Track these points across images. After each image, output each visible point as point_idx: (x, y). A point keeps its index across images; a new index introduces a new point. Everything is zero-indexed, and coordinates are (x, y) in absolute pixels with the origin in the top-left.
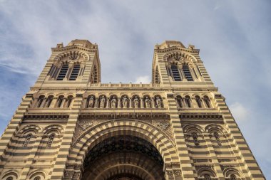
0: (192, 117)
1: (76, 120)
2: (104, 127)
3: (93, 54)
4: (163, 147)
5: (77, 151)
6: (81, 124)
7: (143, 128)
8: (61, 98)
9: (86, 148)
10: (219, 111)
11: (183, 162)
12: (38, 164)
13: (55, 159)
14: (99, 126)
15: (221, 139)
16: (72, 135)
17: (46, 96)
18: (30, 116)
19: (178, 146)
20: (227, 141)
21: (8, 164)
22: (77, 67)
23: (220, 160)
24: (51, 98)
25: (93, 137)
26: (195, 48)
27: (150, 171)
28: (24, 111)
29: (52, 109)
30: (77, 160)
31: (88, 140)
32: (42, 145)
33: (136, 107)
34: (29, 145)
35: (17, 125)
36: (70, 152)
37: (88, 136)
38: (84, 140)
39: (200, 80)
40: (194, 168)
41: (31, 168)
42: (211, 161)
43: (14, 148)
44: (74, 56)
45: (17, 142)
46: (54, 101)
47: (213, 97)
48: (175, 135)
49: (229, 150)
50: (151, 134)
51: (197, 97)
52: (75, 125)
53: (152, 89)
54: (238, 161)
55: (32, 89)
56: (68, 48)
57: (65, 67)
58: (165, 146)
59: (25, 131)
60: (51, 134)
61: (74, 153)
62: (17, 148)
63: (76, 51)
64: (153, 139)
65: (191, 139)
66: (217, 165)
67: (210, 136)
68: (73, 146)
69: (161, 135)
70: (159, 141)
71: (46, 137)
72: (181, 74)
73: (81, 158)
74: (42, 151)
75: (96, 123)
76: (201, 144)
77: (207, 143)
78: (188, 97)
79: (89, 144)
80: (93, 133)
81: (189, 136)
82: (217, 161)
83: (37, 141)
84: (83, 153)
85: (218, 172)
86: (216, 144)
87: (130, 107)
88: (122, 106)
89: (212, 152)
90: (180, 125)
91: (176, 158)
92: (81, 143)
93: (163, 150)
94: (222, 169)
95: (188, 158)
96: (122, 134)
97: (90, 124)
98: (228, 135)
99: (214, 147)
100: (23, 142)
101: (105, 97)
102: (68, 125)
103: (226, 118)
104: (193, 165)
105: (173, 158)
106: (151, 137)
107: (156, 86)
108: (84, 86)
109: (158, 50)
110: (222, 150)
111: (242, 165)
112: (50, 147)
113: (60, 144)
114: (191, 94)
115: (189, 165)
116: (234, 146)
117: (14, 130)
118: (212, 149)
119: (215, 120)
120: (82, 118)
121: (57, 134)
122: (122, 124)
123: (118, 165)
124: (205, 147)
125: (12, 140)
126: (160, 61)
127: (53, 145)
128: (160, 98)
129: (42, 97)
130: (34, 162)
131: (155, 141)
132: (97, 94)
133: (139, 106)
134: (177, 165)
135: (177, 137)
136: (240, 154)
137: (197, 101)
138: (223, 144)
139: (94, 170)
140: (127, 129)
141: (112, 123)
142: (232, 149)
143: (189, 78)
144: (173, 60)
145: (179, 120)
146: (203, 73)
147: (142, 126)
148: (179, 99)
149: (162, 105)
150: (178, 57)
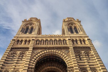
0: (78, 48)
1: (32, 49)
2: (43, 52)
3: (38, 23)
4: (67, 60)
5: (33, 62)
6: (34, 51)
8: (26, 41)
9: (36, 61)
10: (89, 45)
11: (75, 66)
12: (17, 67)
13: (24, 65)
14: (41, 52)
15: (90, 57)
16: (30, 56)
17: (20, 40)
18: (14, 48)
19: (73, 60)
20: (92, 58)
21: (5, 67)
22: (32, 28)
23: (90, 65)
24: (22, 41)
26: (79, 20)
27: (61, 70)
28: (12, 46)
29: (23, 45)
30: (32, 65)
31: (37, 58)
32: (18, 60)
34: (14, 60)
35: (8, 52)
36: (30, 62)
37: (37, 56)
38: (35, 58)
39: (81, 33)
40: (79, 69)
41: (14, 69)
42: (86, 66)
43: (8, 61)
44: (31, 24)
45: (9, 58)
46: (23, 42)
47: (87, 40)
49: (93, 61)
50: (62, 55)
51: (80, 40)
52: (31, 51)
53: (62, 37)
54: (97, 66)
55: (15, 37)
56: (29, 21)
57: (27, 28)
58: (68, 60)
59: (12, 54)
60: (22, 55)
61: (31, 63)
62: (9, 61)
63: (32, 22)
64: (63, 57)
65: (78, 57)
66: (88, 67)
67: (86, 56)
68: (31, 60)
69: (66, 55)
70: (65, 58)
71: (20, 56)
72: (74, 30)
73: (34, 64)
74: (19, 62)
75: (40, 51)
76: (82, 59)
77: (84, 59)
78: (76, 40)
79: (37, 59)
80: (39, 55)
81: (77, 56)
82: (88, 66)
83: (17, 58)
84: (35, 63)
85: (89, 70)
86: (88, 59)
87: (53, 44)
89: (86, 62)
90: (73, 51)
91: (72, 65)
92: (34, 58)
93: (67, 61)
94: (91, 69)
95: (77, 65)
96: (50, 55)
97: (38, 51)
98: (93, 55)
99: (87, 60)
100: (11, 59)
101: (43, 40)
102: (29, 51)
103: (92, 48)
104: (79, 67)
105: (71, 65)
106: (62, 56)
107: (64, 36)
108: (35, 36)
109: (64, 21)
110: (90, 61)
111: (99, 67)
112: (22, 60)
113: (26, 59)
114: (78, 39)
115: (77, 67)
116: (95, 60)
117: (7, 54)
118: (86, 61)
119: (87, 49)
120: (34, 49)
121: (24, 55)
122: (50, 51)
123: (49, 67)
124: (84, 60)
125: (7, 58)
126: (65, 26)
127: (23, 60)
129: (18, 41)
130: (16, 66)
131: (63, 58)
132: (40, 39)
133: (57, 44)
134: (72, 67)
135: (72, 56)
136: (98, 63)
137: (80, 42)
138: (91, 59)
139: (39, 69)
140: (52, 53)
141: (46, 51)
142: (95, 61)
143: (77, 32)
144: (70, 25)
145: (73, 49)
146: (82, 30)
147: (58, 52)
148: (73, 41)
149: (66, 43)
150: (72, 24)
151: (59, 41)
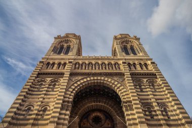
0: (138, 74)
1: (68, 76)
2: (85, 80)
3: (78, 41)
4: (121, 92)
5: (70, 93)
6: (71, 78)
7: (108, 81)
8: (59, 64)
9: (74, 92)
10: (154, 71)
11: (134, 100)
12: (46, 100)
13: (56, 97)
14: (82, 79)
15: (156, 87)
16: (66, 84)
17: (51, 62)
18: (41, 73)
19: (130, 91)
20: (160, 89)
21: (28, 100)
22: (69, 48)
23: (156, 99)
24: (54, 64)
25: (79, 85)
26: (137, 37)
28: (39, 70)
29: (55, 69)
30: (69, 98)
31: (76, 87)
33: (104, 69)
34: (41, 90)
35: (34, 78)
36: (65, 93)
37: (76, 85)
38: (73, 87)
39: (141, 54)
40: (141, 104)
41: (42, 102)
42: (151, 100)
43: (32, 91)
44: (67, 42)
45: (34, 88)
46: (56, 66)
47: (150, 63)
48: (128, 85)
49: (161, 93)
50: (113, 84)
51: (140, 64)
52: (68, 78)
53: (113, 59)
54: (167, 100)
55: (43, 58)
56: (64, 37)
57: (62, 48)
58: (122, 91)
59: (39, 82)
60: (54, 83)
61: (67, 94)
62: (34, 91)
63: (68, 39)
64: (115, 87)
65: (138, 87)
66: (154, 102)
67: (150, 85)
68: (67, 90)
69: (119, 85)
70: (118, 88)
71: (51, 85)
72: (130, 51)
73: (72, 97)
74: (49, 93)
75: (80, 78)
76: (144, 90)
77: (148, 90)
78: (134, 64)
79: (76, 89)
80: (79, 83)
81: (137, 85)
82: (154, 100)
83: (46, 87)
84: (73, 94)
85: (156, 106)
86: (153, 90)
87: (100, 69)
88: (96, 69)
89: (151, 94)
90: (131, 79)
91: (130, 98)
92: (72, 88)
93: (121, 93)
94: (158, 105)
95: (137, 98)
96: (96, 84)
97: (77, 78)
98: (160, 85)
101: (85, 63)
102: (64, 78)
103: (158, 75)
104: (140, 102)
105: (127, 98)
106: (113, 86)
107: (115, 58)
108: (73, 57)
109: (116, 38)
110: (157, 94)
111: (170, 102)
112: (53, 91)
113: (59, 89)
114: (136, 62)
115: (138, 102)
116: (164, 91)
117: (32, 81)
118: (151, 93)
119: (152, 76)
120: (72, 74)
121: (57, 84)
122: (96, 78)
123: (93, 104)
124: (147, 92)
125: (31, 87)
126: (117, 44)
127: (55, 90)
128: (118, 64)
129: (48, 64)
130: (44, 99)
131: (116, 88)
132: (81, 62)
133: (106, 68)
134: (130, 102)
135: (129, 86)
136: (169, 96)
137: (140, 66)
138: (157, 90)
139: (79, 106)
140: (99, 81)
141: (90, 78)
142: (163, 93)
143: (135, 53)
144: (124, 44)
145: (130, 76)
146: (143, 50)
147: (108, 79)
148: (129, 65)
149: (119, 68)
150: (127, 42)
151: (109, 64)
